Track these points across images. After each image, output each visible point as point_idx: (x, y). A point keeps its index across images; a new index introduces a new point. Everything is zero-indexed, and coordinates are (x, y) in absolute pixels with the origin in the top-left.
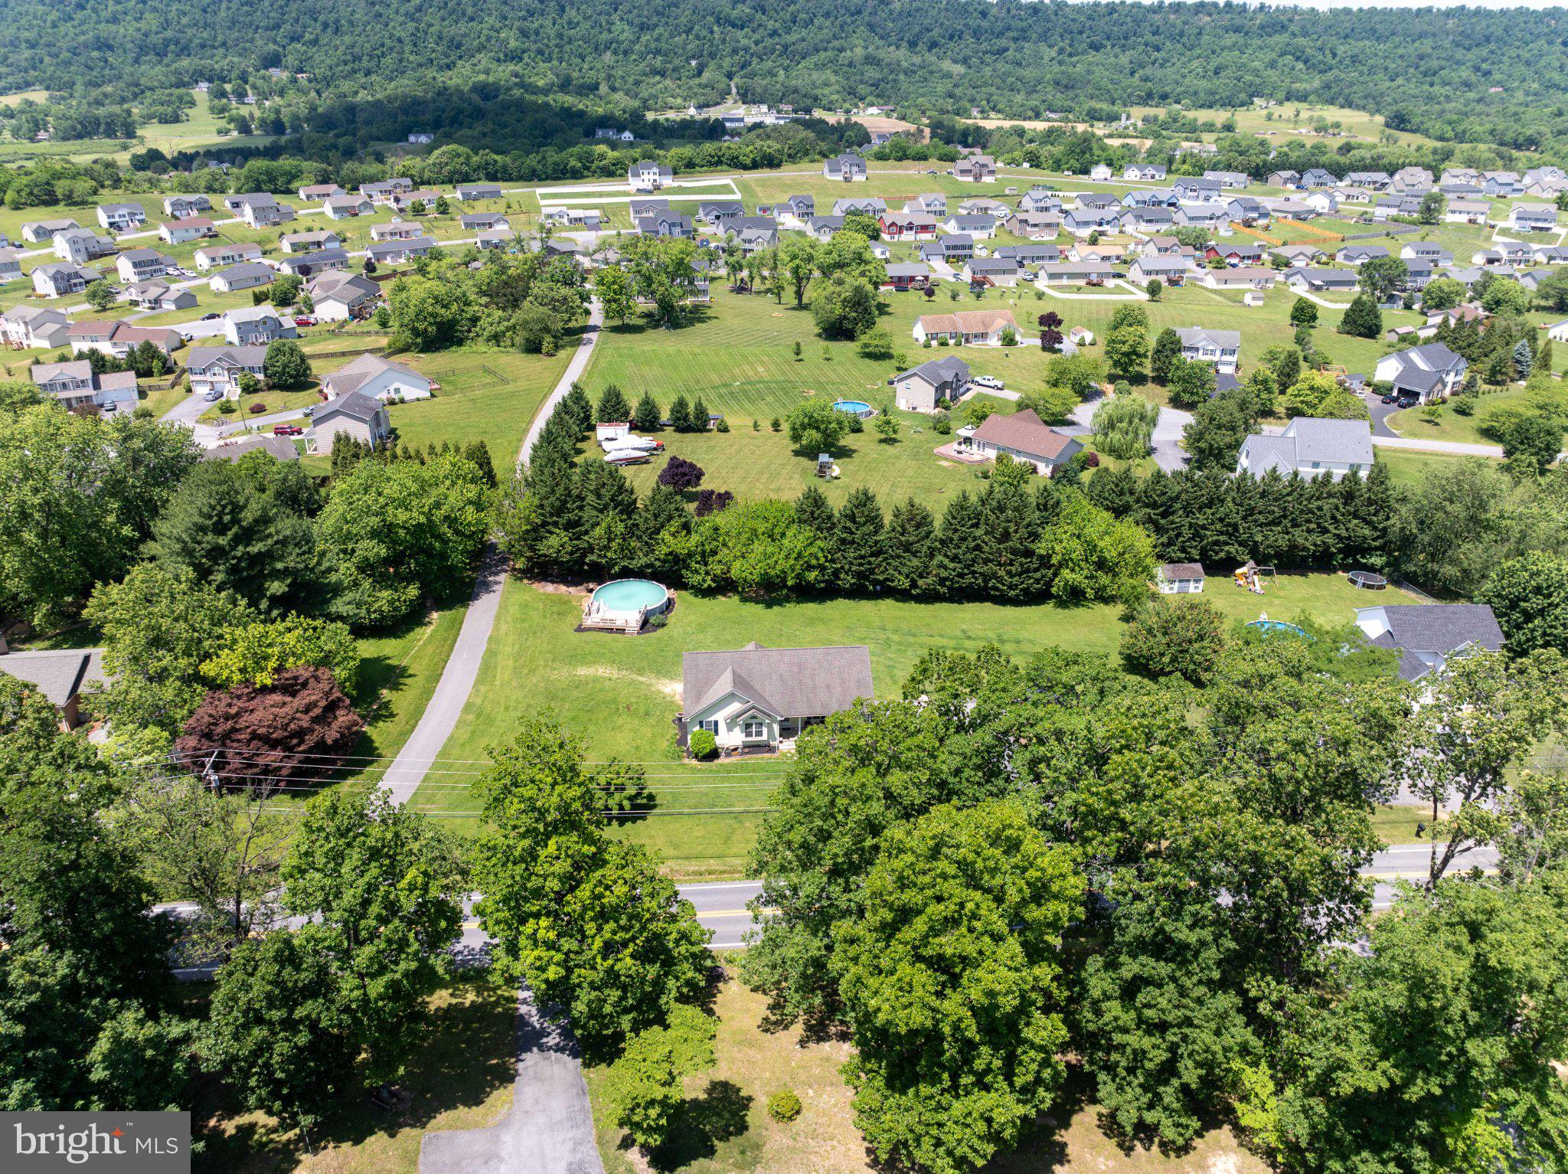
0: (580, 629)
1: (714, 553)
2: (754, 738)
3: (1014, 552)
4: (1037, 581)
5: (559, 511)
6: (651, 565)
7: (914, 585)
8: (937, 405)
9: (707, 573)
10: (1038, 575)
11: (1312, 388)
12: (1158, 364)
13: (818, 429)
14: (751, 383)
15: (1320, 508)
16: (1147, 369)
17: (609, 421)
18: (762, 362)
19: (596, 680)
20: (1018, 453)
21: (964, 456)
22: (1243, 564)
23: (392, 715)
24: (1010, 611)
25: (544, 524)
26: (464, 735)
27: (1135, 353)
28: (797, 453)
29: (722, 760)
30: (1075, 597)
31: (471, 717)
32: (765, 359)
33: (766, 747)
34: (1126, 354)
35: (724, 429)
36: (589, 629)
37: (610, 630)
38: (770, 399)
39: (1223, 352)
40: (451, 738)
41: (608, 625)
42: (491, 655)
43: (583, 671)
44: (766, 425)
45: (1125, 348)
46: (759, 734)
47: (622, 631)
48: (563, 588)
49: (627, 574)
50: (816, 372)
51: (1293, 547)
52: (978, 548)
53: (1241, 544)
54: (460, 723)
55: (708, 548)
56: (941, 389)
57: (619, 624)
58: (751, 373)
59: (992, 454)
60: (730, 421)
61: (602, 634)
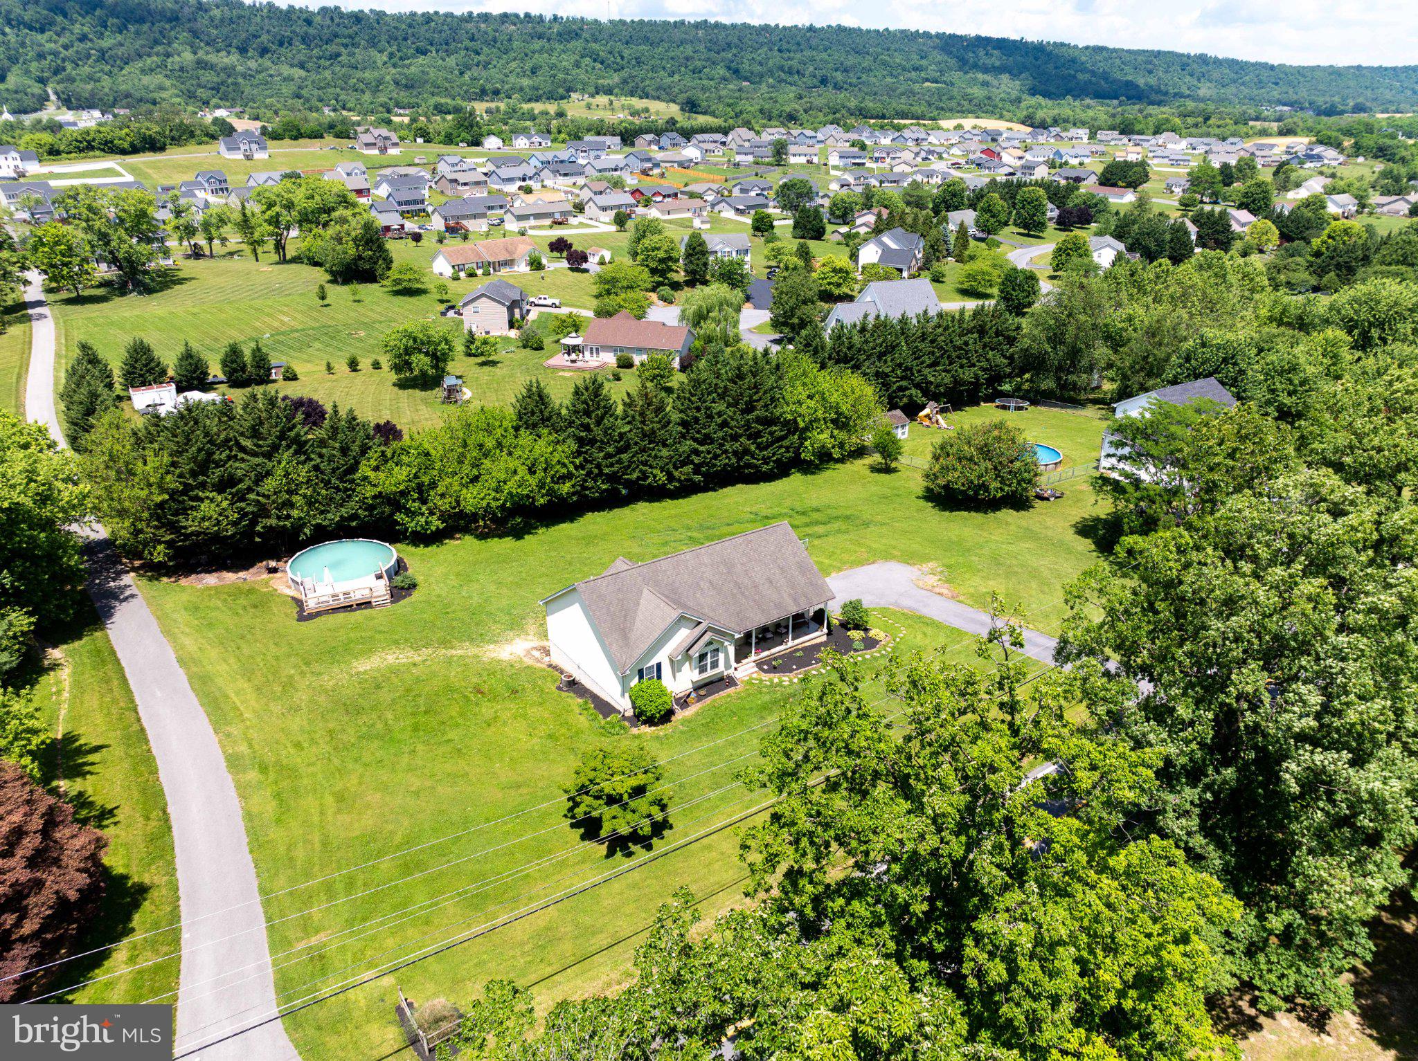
0: (309, 616)
2: (710, 673)
3: (758, 420)
6: (354, 517)
7: (671, 478)
8: (511, 325)
9: (432, 513)
11: (834, 270)
14: (283, 333)
15: (966, 344)
18: (284, 313)
19: (394, 671)
20: (639, 351)
21: (578, 364)
23: (108, 814)
25: (187, 488)
26: (265, 804)
29: (680, 715)
30: (824, 458)
31: (253, 775)
32: (285, 309)
33: (723, 682)
35: (294, 378)
36: (318, 614)
37: (347, 608)
38: (317, 345)
39: (738, 252)
40: (249, 816)
41: (342, 601)
42: (203, 685)
43: (364, 665)
44: (342, 367)
45: (661, 254)
46: (715, 665)
47: (367, 604)
49: (322, 535)
50: (353, 314)
51: (957, 382)
52: (725, 424)
53: (917, 386)
54: (243, 791)
55: (426, 479)
57: (358, 596)
58: (276, 324)
60: (298, 369)
61: (341, 616)
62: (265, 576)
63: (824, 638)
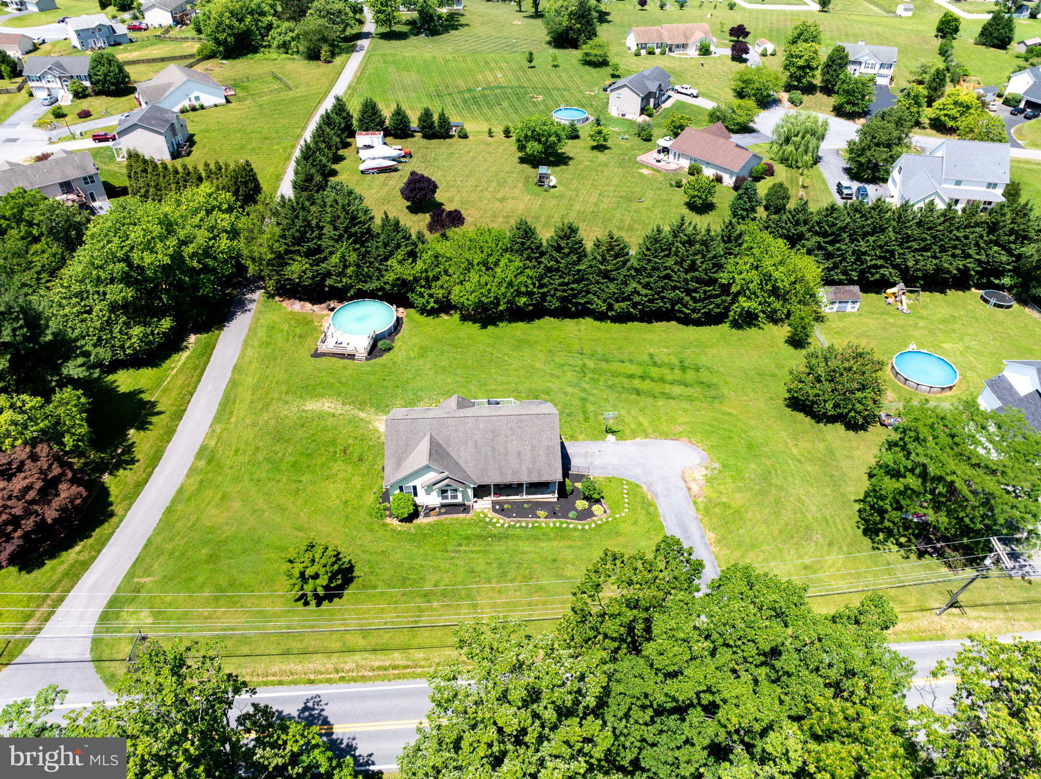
0: (316, 355)
1: (436, 278)
4: (718, 306)
5: (300, 239)
6: (382, 289)
7: (610, 307)
8: (642, 113)
9: (431, 296)
10: (718, 301)
12: (828, 77)
13: (539, 141)
14: (490, 88)
15: (966, 237)
16: (818, 81)
17: (367, 130)
18: (500, 68)
19: (321, 416)
20: (708, 164)
21: (662, 165)
22: (894, 285)
23: (133, 461)
24: (692, 332)
26: (192, 487)
27: (809, 66)
28: (523, 160)
29: (421, 520)
30: (748, 320)
31: (202, 463)
32: (504, 65)
33: (464, 508)
34: (801, 68)
35: (465, 136)
36: (324, 354)
37: (342, 356)
38: (505, 104)
39: (882, 66)
40: (180, 491)
41: (341, 350)
42: (233, 384)
43: (312, 406)
44: (499, 131)
45: (801, 62)
46: (455, 497)
47: (352, 357)
48: (308, 305)
50: (545, 78)
51: (939, 270)
52: (668, 277)
53: (895, 267)
54: (192, 471)
55: (431, 274)
56: (646, 99)
57: (350, 350)
58: (491, 79)
59: (685, 164)
60: (469, 127)
61: (334, 360)
62: (326, 312)
63: (556, 500)
